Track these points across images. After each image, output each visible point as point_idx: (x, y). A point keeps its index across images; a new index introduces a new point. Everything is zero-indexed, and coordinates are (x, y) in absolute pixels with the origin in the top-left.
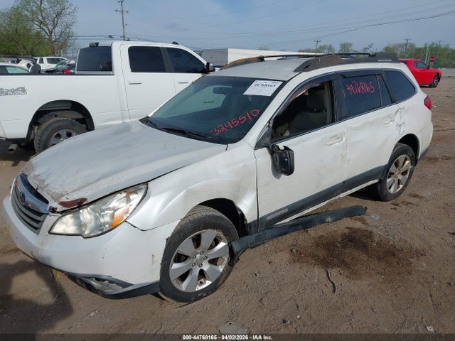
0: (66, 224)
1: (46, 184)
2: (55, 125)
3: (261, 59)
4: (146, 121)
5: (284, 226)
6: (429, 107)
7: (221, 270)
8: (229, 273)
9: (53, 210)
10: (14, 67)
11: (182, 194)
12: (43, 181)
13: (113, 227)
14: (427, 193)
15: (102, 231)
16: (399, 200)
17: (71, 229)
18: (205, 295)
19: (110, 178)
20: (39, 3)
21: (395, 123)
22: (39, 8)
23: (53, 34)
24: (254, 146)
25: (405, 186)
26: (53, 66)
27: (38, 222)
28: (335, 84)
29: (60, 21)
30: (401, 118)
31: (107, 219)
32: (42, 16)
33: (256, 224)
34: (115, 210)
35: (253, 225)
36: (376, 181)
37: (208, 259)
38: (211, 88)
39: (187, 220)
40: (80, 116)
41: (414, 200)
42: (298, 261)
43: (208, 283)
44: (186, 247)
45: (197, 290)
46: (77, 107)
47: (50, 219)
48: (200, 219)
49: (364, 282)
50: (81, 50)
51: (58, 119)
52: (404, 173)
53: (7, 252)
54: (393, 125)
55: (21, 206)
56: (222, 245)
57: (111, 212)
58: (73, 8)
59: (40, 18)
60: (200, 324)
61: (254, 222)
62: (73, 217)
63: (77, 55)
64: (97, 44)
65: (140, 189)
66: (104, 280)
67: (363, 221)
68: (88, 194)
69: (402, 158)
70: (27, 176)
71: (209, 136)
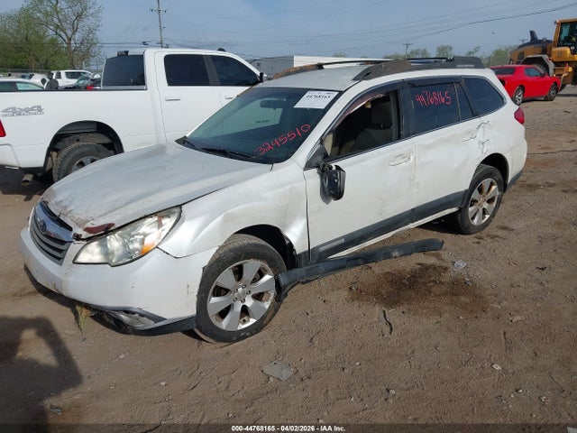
0: (92, 253)
1: (69, 210)
2: (77, 152)
3: (320, 66)
4: (183, 141)
5: (341, 259)
6: (521, 121)
7: (267, 307)
8: (276, 311)
9: (78, 237)
10: (27, 83)
11: (219, 218)
12: (66, 207)
13: (144, 254)
14: (519, 225)
15: (131, 258)
16: (484, 233)
17: (98, 258)
18: (248, 334)
19: (141, 202)
20: (55, 2)
21: (476, 141)
22: (55, 8)
23: (72, 42)
24: (303, 166)
25: (493, 216)
26: (73, 82)
27: (60, 251)
28: (401, 95)
29: (81, 25)
30: (484, 134)
31: (137, 245)
32: (58, 19)
33: (307, 254)
34: (145, 235)
35: (303, 257)
36: (454, 210)
37: (252, 294)
38: (259, 102)
39: (226, 249)
40: (107, 140)
41: (502, 233)
42: (357, 299)
43: (252, 321)
44: (226, 279)
45: (239, 329)
46: (103, 129)
47: (74, 247)
48: (240, 247)
49: (431, 321)
50: (107, 60)
51: (81, 143)
52: (490, 201)
53: (24, 295)
54: (474, 143)
55: (41, 236)
56: (267, 277)
57: (142, 237)
58: (97, 7)
59: (56, 20)
60: (242, 365)
61: (305, 253)
62: (99, 245)
63: (102, 67)
64: (127, 52)
65: (173, 213)
66: (134, 313)
67: (438, 257)
68: (116, 219)
69: (486, 182)
70: (47, 203)
71: (253, 155)
